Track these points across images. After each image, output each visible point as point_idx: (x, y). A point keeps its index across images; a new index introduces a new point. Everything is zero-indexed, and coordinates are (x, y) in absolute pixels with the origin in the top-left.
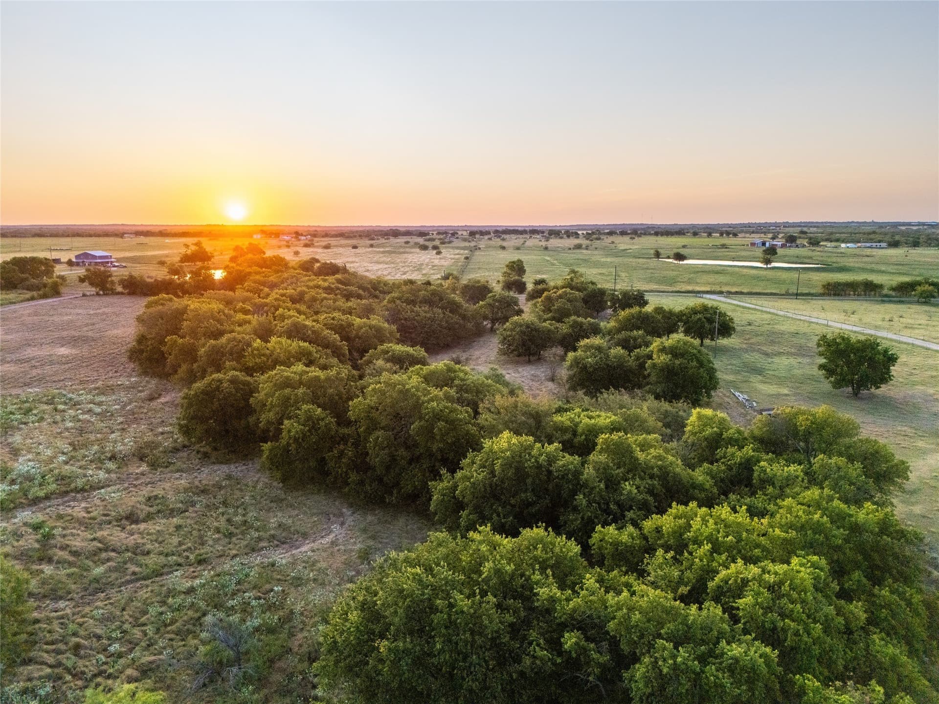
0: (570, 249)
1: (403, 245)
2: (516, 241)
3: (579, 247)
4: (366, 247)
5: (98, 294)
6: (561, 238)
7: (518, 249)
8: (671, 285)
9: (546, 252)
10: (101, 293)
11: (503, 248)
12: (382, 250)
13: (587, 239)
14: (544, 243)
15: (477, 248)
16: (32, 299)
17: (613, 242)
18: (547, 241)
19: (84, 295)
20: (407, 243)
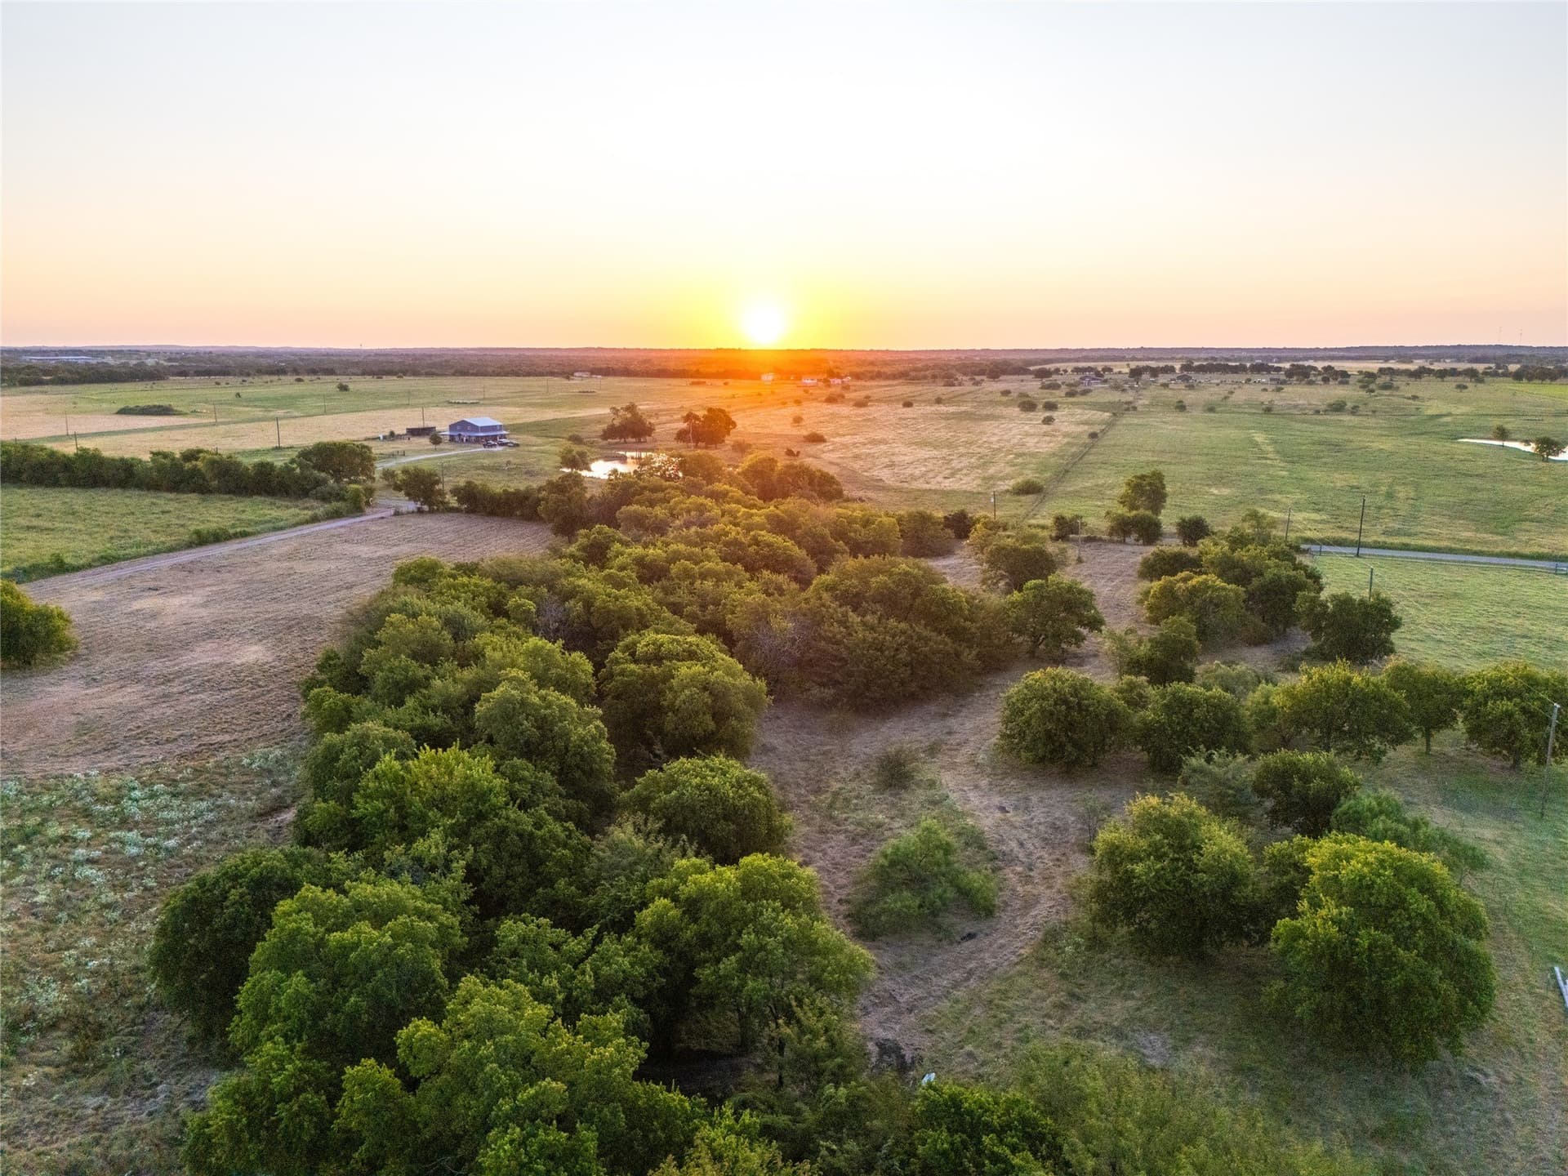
0: (1317, 412)
1: (998, 397)
2: (1216, 389)
3: (1338, 407)
4: (928, 402)
5: (420, 511)
6: (1311, 383)
7: (1211, 410)
8: (1504, 529)
9: (1265, 419)
10: (426, 508)
11: (1181, 407)
12: (952, 409)
13: (1363, 387)
14: (1266, 398)
15: (1130, 407)
16: (315, 520)
17: (1415, 398)
18: (1279, 390)
19: (397, 514)
20: (1006, 393)
